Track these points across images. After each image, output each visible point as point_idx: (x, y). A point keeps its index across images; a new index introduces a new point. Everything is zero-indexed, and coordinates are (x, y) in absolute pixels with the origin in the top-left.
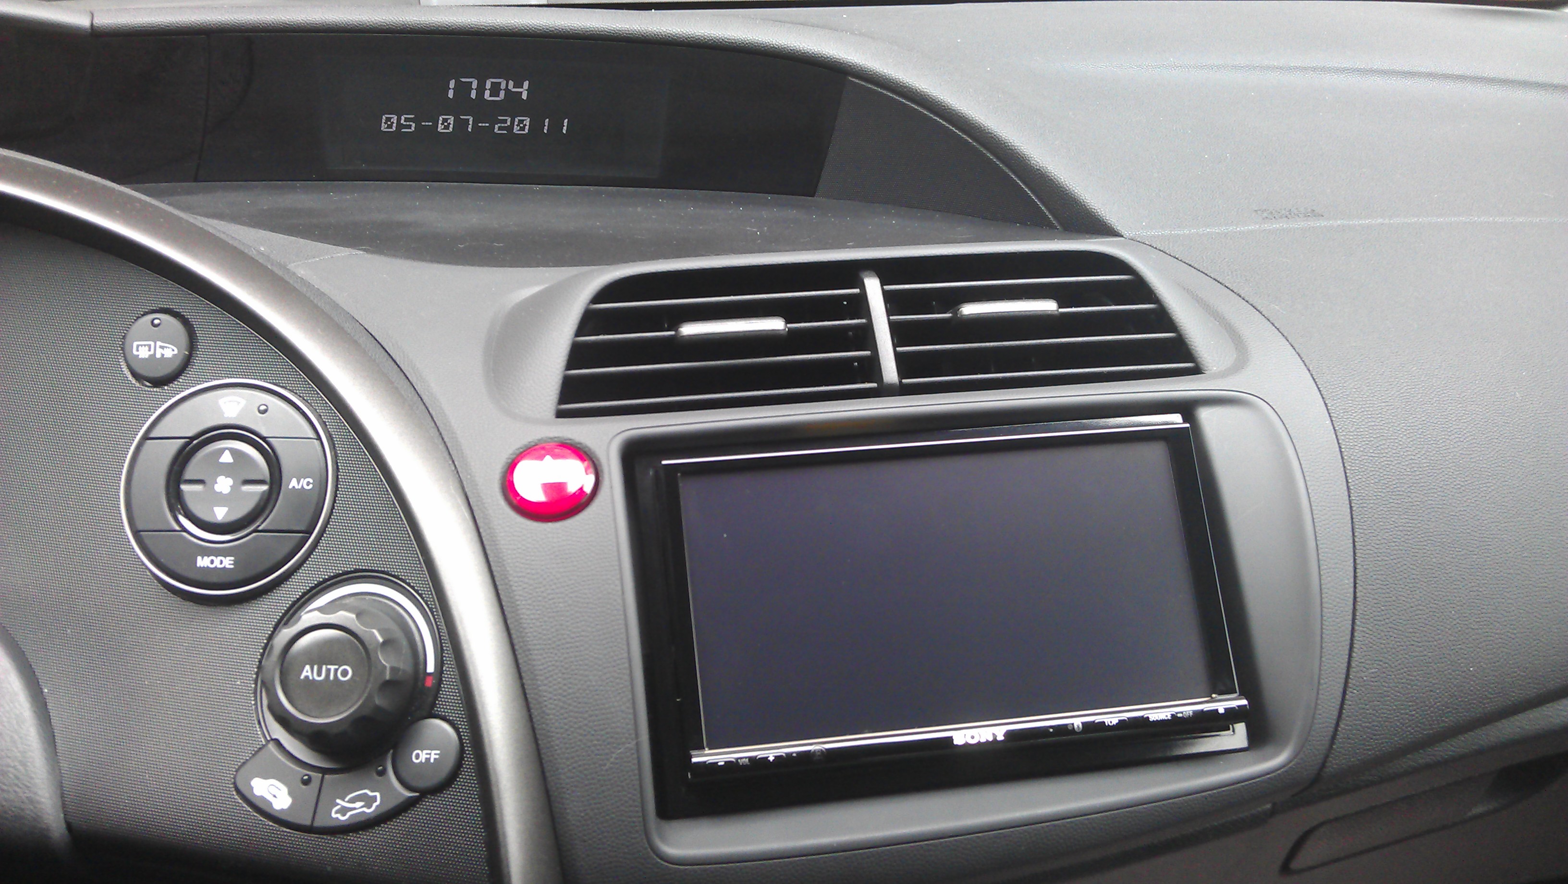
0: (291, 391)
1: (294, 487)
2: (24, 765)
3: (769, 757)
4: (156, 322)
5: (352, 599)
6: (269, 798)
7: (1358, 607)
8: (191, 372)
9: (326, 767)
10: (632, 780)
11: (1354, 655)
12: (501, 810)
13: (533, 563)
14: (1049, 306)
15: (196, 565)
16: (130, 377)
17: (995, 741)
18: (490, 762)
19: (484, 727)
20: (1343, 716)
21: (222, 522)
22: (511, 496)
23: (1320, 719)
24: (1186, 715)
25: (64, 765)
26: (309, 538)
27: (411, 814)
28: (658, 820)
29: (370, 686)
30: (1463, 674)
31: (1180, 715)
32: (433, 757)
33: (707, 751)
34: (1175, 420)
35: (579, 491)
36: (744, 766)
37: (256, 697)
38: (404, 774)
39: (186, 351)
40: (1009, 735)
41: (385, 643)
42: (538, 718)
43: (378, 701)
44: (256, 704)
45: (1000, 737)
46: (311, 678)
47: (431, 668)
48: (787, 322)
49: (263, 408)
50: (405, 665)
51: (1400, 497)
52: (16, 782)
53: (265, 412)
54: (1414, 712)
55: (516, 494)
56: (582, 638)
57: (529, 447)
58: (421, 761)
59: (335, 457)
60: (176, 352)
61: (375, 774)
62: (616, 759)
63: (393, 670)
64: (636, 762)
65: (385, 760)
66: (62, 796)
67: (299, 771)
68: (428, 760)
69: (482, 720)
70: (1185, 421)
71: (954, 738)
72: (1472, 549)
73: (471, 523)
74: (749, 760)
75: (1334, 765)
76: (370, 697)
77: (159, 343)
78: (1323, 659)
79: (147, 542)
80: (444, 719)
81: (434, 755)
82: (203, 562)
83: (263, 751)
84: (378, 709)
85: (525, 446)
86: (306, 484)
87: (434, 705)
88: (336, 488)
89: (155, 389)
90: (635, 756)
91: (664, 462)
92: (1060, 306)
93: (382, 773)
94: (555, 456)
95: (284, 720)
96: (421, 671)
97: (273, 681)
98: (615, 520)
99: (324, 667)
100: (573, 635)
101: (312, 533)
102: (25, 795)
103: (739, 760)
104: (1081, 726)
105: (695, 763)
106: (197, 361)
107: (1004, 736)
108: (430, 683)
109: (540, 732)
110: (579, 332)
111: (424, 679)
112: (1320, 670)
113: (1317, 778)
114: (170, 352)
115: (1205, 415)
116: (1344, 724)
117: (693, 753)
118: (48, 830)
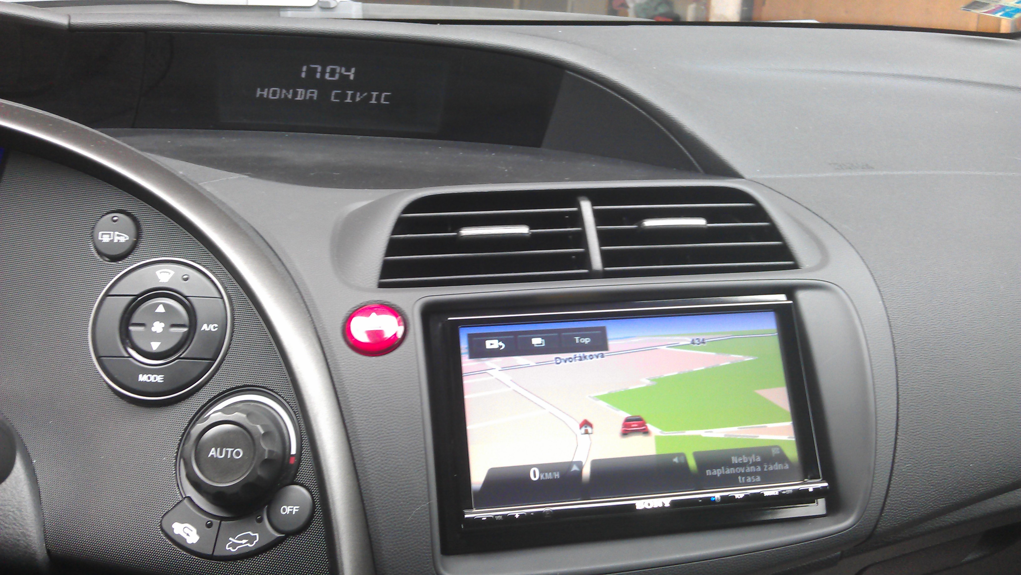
0: (204, 266)
1: (205, 329)
2: (20, 511)
3: (515, 515)
4: (115, 218)
5: (241, 405)
6: (184, 536)
7: (899, 424)
8: (137, 252)
9: (221, 516)
10: (426, 529)
11: (897, 454)
12: (340, 547)
13: (363, 383)
14: (701, 222)
15: (138, 380)
16: (96, 255)
17: (663, 507)
18: (333, 514)
19: (329, 491)
20: (889, 495)
21: (155, 352)
22: (349, 340)
23: (874, 496)
24: (788, 492)
25: (46, 511)
26: (214, 363)
27: (279, 548)
28: (441, 555)
29: (254, 462)
30: (966, 468)
31: (784, 492)
32: (295, 510)
33: (475, 511)
34: (781, 298)
35: (394, 336)
36: (499, 521)
37: (176, 468)
38: (275, 521)
39: (135, 238)
40: (673, 503)
41: (264, 434)
42: (364, 486)
43: (260, 472)
44: (176, 473)
45: (667, 505)
46: (215, 456)
47: (293, 451)
48: (531, 229)
49: (185, 277)
50: (277, 449)
51: (927, 352)
52: (14, 522)
53: (186, 279)
54: (934, 493)
55: (352, 337)
56: (394, 434)
57: (361, 306)
58: (287, 513)
59: (232, 310)
60: (127, 239)
61: (255, 521)
62: (415, 514)
63: (270, 452)
64: (428, 516)
65: (262, 511)
66: (44, 531)
67: (205, 519)
68: (291, 512)
69: (328, 487)
70: (789, 299)
71: (636, 505)
72: (972, 387)
73: (322, 356)
74: (503, 517)
75: (883, 526)
76: (254, 469)
77: (117, 233)
78: (877, 457)
79: (107, 364)
80: (302, 485)
81: (295, 509)
82: (143, 378)
83: (181, 504)
84: (259, 478)
85: (358, 306)
86: (212, 328)
87: (295, 476)
88: (232, 332)
89: (112, 263)
90: (428, 513)
91: (449, 319)
92: (708, 222)
93: (260, 521)
94: (378, 314)
95: (197, 485)
96: (287, 453)
97: (190, 458)
98: (417, 355)
99: (224, 450)
100: (388, 431)
101: (216, 361)
102: (20, 531)
103: (496, 517)
104: (719, 498)
105: (467, 518)
106: (141, 245)
107: (669, 504)
108: (293, 461)
109: (365, 495)
110: (394, 232)
111: (289, 459)
112: (875, 464)
113: (871, 535)
114: (123, 238)
115: (802, 296)
116: (890, 500)
117: (466, 511)
118: (35, 554)
